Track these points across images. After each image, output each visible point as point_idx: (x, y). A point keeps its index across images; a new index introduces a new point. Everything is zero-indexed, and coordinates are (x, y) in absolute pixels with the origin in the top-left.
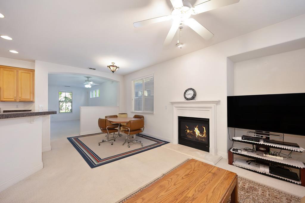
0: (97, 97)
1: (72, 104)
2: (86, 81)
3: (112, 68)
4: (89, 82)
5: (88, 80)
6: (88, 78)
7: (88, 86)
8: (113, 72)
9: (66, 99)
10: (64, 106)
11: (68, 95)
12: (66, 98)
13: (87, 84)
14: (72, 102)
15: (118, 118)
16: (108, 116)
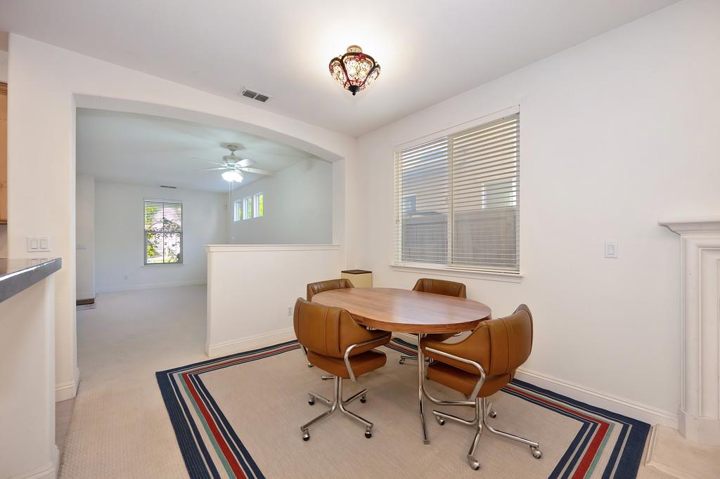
0: (255, 217)
1: (181, 239)
2: (225, 158)
3: (352, 66)
4: (236, 162)
5: (233, 154)
6: (233, 150)
7: (232, 177)
8: (354, 89)
9: (166, 225)
10: (160, 245)
11: (171, 214)
12: (166, 221)
13: (229, 170)
14: (181, 234)
15: (352, 290)
16: (315, 284)
